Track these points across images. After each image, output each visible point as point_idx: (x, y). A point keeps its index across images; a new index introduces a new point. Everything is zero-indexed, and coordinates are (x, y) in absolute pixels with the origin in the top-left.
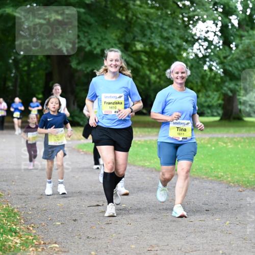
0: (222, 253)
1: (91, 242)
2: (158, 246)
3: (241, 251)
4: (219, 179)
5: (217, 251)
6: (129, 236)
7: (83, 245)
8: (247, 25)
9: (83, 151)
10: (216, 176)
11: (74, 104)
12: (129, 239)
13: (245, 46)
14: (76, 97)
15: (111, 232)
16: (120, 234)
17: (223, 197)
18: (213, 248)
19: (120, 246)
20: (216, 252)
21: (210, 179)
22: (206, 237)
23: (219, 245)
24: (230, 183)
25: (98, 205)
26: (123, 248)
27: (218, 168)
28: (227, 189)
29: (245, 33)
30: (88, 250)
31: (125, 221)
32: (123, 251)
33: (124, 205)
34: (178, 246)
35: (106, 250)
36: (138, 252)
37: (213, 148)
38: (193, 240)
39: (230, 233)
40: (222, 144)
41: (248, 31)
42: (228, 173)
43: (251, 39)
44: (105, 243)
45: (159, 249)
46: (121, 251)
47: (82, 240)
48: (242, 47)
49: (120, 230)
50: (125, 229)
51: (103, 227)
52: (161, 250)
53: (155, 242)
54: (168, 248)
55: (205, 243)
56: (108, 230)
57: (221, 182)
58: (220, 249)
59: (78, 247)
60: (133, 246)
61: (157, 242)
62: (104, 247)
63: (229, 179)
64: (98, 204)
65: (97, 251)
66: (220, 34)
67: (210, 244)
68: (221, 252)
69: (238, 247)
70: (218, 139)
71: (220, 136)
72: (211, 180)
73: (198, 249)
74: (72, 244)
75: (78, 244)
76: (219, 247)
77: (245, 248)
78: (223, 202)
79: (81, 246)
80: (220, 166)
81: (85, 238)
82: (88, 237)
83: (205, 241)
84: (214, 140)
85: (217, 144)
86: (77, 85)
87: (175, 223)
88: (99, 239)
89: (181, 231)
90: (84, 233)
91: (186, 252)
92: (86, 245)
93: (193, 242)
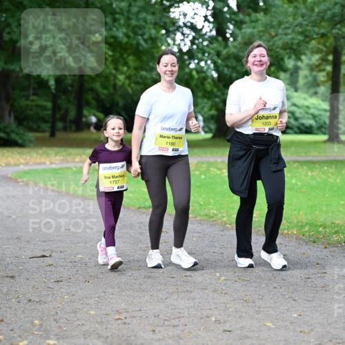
0: (215, 321)
1: (34, 307)
2: (127, 312)
3: (240, 317)
4: (211, 219)
5: (208, 317)
6: (86, 298)
7: (24, 312)
8: (249, 7)
9: (23, 182)
10: (206, 215)
11: (10, 115)
12: (87, 302)
13: (247, 37)
14: (12, 106)
15: (62, 293)
16: (74, 295)
17: (216, 244)
18: (202, 314)
19: (75, 312)
20: (207, 319)
21: (198, 218)
22: (193, 299)
23: (210, 309)
24: (226, 224)
25: (44, 256)
26: (78, 315)
27: (209, 204)
28: (221, 233)
29: (247, 19)
30: (30, 318)
31: (81, 278)
32: (78, 320)
33: (80, 256)
34: (154, 311)
35: (55, 317)
36: (99, 320)
37: (203, 177)
38: (175, 303)
39: (226, 294)
40: (215, 170)
41: (249, 15)
42: (222, 211)
43: (254, 28)
44: (54, 308)
45: (128, 316)
46: (75, 319)
47: (21, 305)
48: (243, 38)
49: (74, 290)
50: (81, 289)
51: (50, 286)
52: (130, 317)
53: (123, 306)
54: (140, 314)
55: (191, 307)
56: (57, 291)
57: (213, 223)
58: (212, 316)
59: (15, 314)
60: (92, 312)
61: (126, 307)
62: (52, 313)
63: (225, 219)
64: (43, 253)
65: (42, 319)
66: (212, 20)
67: (199, 309)
68: (213, 319)
69: (236, 312)
70: (210, 164)
71: (212, 160)
72: (200, 220)
73: (182, 315)
74: (8, 310)
75: (16, 309)
76: (211, 312)
77: (246, 313)
78: (216, 251)
79: (20, 312)
80: (212, 201)
81: (25, 301)
82: (30, 301)
83: (192, 304)
84: (204, 166)
85: (208, 170)
86: (14, 89)
87: (150, 280)
88: (45, 303)
89: (158, 291)
90: (24, 295)
91: (165, 320)
92: (26, 312)
93: (175, 306)
